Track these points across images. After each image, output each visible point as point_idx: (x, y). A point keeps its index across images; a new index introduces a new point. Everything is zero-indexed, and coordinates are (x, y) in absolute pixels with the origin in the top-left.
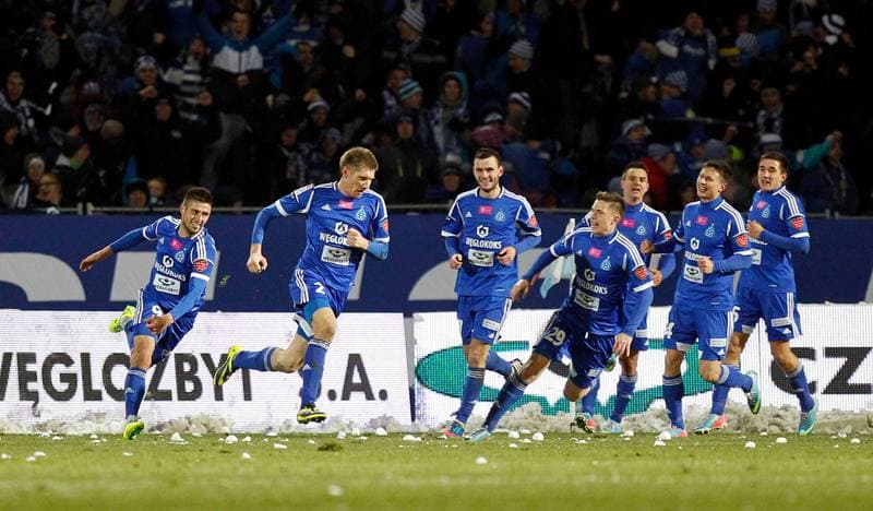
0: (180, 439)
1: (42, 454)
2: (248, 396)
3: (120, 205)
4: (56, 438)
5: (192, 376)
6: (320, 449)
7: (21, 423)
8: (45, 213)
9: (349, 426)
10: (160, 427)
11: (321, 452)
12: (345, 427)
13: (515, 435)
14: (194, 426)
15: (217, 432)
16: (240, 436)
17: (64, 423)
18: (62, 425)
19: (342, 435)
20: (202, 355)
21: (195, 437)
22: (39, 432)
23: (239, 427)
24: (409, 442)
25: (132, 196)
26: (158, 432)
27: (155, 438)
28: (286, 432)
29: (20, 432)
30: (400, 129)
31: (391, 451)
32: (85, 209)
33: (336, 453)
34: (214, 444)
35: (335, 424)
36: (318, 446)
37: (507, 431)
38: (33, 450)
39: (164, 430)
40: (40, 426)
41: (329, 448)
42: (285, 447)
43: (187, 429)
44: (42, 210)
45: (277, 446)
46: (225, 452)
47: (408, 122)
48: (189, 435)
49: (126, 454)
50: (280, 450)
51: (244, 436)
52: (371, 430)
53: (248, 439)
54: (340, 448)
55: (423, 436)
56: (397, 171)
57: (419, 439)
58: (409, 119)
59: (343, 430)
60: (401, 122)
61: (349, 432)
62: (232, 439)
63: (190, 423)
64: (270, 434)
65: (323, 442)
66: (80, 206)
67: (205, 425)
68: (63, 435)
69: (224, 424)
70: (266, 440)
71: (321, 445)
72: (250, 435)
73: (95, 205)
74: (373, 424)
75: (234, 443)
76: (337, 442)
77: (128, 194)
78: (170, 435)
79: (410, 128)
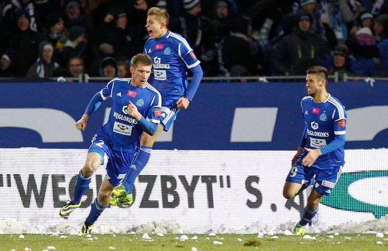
0: (148, 238)
1: (53, 248)
2: (211, 204)
3: (98, 75)
4: (63, 237)
5: (173, 191)
6: (246, 245)
7: (38, 226)
8: (56, 81)
9: (265, 229)
10: (134, 229)
11: (246, 247)
12: (263, 229)
13: (381, 235)
14: (158, 228)
15: (174, 233)
16: (190, 236)
17: (68, 227)
18: (66, 228)
19: (261, 235)
20: (180, 177)
21: (159, 236)
22: (51, 233)
23: (190, 229)
24: (307, 240)
25: (105, 69)
26: (133, 233)
27: (131, 236)
28: (221, 233)
29: (37, 233)
30: (301, 24)
31: (294, 247)
32: (83, 78)
33: (257, 248)
34: (172, 241)
35: (256, 227)
36: (244, 242)
37: (375, 232)
38: (47, 245)
39: (137, 231)
40: (52, 228)
41: (251, 244)
42: (221, 243)
43: (153, 231)
44: (55, 79)
45: (216, 242)
46: (179, 247)
47: (307, 20)
48: (155, 235)
49: (111, 248)
50: (218, 245)
51: (193, 235)
52: (281, 232)
53: (196, 237)
54: (259, 244)
55: (317, 235)
56: (297, 54)
57: (314, 238)
58: (307, 17)
59: (261, 231)
60: (302, 20)
61: (265, 233)
62: (185, 238)
63: (155, 227)
64: (211, 234)
65: (247, 240)
66: (81, 76)
67: (166, 228)
68: (67, 235)
69: (179, 227)
70: (208, 238)
71: (246, 242)
72: (197, 235)
73: (90, 76)
74: (282, 227)
75: (186, 240)
76: (258, 240)
77: (103, 67)
78: (142, 235)
79: (308, 24)
